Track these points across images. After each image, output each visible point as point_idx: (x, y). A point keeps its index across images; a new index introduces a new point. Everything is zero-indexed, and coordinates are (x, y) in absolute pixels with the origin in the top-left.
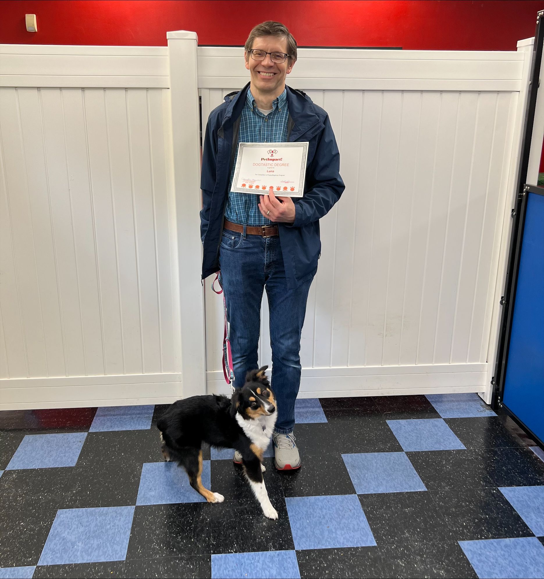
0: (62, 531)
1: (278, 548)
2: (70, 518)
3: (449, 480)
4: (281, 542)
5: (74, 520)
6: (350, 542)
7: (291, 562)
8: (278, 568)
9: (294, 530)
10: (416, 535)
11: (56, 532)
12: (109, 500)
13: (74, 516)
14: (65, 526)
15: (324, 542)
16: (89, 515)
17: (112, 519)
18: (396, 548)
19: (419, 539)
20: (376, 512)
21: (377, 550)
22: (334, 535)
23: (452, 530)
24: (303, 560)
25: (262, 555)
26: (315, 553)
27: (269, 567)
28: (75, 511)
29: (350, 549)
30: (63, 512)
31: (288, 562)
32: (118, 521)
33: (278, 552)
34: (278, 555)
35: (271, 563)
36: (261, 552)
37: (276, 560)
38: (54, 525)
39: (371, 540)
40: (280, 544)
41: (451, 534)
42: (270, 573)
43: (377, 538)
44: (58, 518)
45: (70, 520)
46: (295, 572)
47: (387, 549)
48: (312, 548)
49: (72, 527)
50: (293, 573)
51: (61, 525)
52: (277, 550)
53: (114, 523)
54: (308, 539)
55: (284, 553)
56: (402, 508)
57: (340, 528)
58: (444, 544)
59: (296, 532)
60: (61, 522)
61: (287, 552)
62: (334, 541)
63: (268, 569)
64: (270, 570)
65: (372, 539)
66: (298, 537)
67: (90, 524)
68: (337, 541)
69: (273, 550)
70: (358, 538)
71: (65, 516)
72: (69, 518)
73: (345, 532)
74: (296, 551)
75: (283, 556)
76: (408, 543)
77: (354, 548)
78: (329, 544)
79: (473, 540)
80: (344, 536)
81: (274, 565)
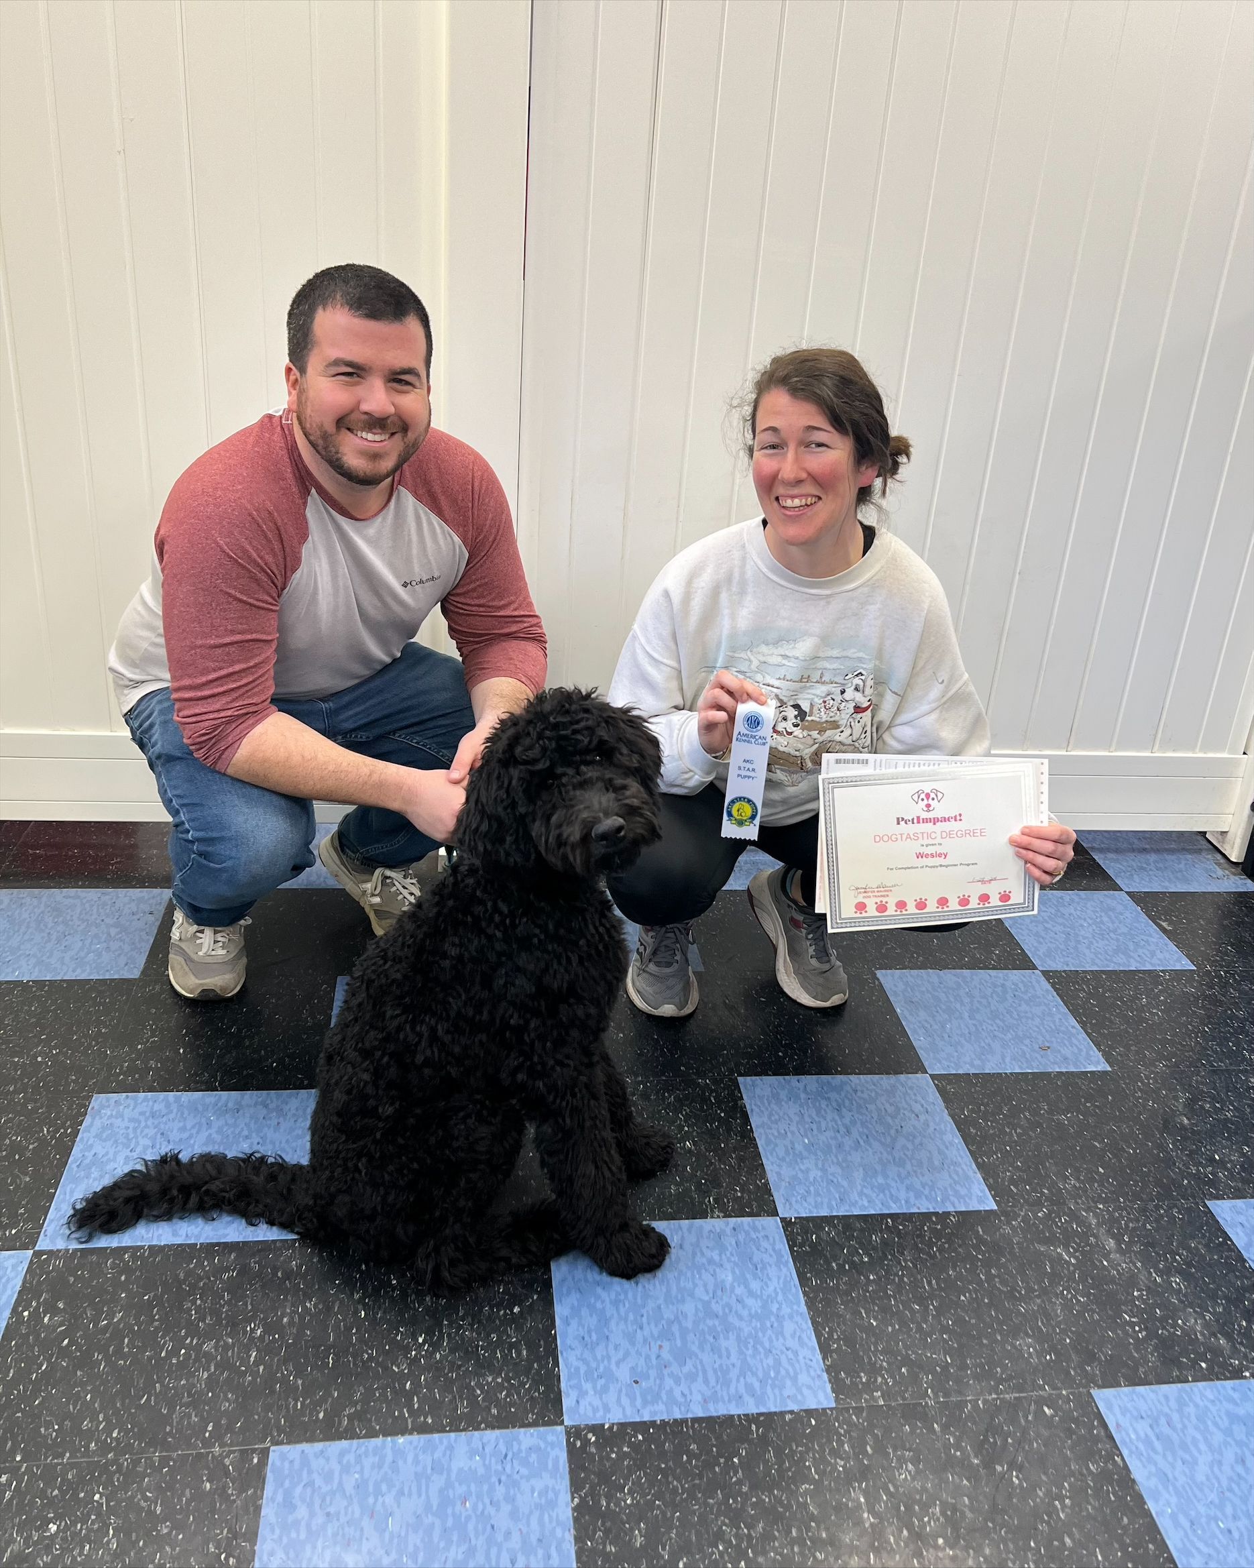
0: (107, 1153)
1: (733, 1210)
2: (131, 1120)
3: (1164, 1047)
4: (739, 1194)
5: (143, 1124)
6: (924, 1197)
7: (769, 1248)
8: (736, 1264)
9: (772, 1163)
10: (1096, 1185)
11: (90, 1155)
12: (245, 1072)
13: (142, 1113)
14: (116, 1141)
15: (854, 1196)
16: (186, 1112)
17: (255, 1123)
18: (1048, 1216)
19: (1106, 1194)
20: (986, 1120)
21: (1000, 1220)
22: (881, 1180)
23: (1188, 1173)
24: (801, 1246)
25: (689, 1230)
26: (835, 1227)
27: (711, 1261)
28: (146, 1099)
29: (927, 1216)
30: (108, 1100)
31: (763, 1250)
32: (272, 1129)
33: (732, 1221)
34: (734, 1229)
35: (717, 1252)
36: (687, 1221)
37: (731, 1245)
38: (82, 1138)
39: (980, 1194)
40: (736, 1199)
41: (1186, 1182)
42: (716, 1279)
43: (997, 1190)
44: (94, 1118)
45: (132, 1125)
46: (786, 1276)
47: (1025, 1219)
48: (824, 1213)
49: (137, 1143)
50: (779, 1278)
51: (104, 1136)
52: (732, 1217)
53: (262, 1135)
54: (812, 1189)
55: (749, 1224)
56: (1050, 1112)
57: (894, 1160)
58: (1171, 1208)
59: (776, 1168)
60: (104, 1128)
61: (757, 1223)
62: (881, 1195)
63: (711, 1269)
64: (714, 1271)
65: (983, 1191)
66: (783, 1183)
67: (190, 1137)
68: (892, 1196)
69: (718, 1217)
70: (946, 1188)
71: (114, 1113)
72: (126, 1120)
73: (909, 1173)
74: (783, 1220)
75: (747, 1233)
76: (1078, 1204)
77: (936, 1214)
78: (869, 1202)
79: (1245, 1198)
80: (907, 1182)
81: (724, 1257)
